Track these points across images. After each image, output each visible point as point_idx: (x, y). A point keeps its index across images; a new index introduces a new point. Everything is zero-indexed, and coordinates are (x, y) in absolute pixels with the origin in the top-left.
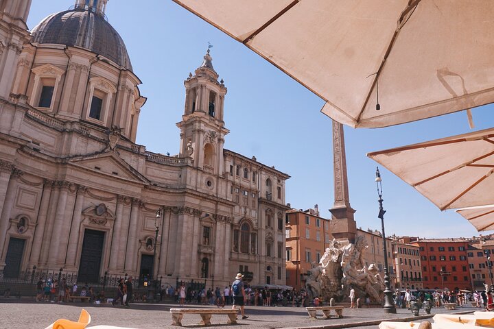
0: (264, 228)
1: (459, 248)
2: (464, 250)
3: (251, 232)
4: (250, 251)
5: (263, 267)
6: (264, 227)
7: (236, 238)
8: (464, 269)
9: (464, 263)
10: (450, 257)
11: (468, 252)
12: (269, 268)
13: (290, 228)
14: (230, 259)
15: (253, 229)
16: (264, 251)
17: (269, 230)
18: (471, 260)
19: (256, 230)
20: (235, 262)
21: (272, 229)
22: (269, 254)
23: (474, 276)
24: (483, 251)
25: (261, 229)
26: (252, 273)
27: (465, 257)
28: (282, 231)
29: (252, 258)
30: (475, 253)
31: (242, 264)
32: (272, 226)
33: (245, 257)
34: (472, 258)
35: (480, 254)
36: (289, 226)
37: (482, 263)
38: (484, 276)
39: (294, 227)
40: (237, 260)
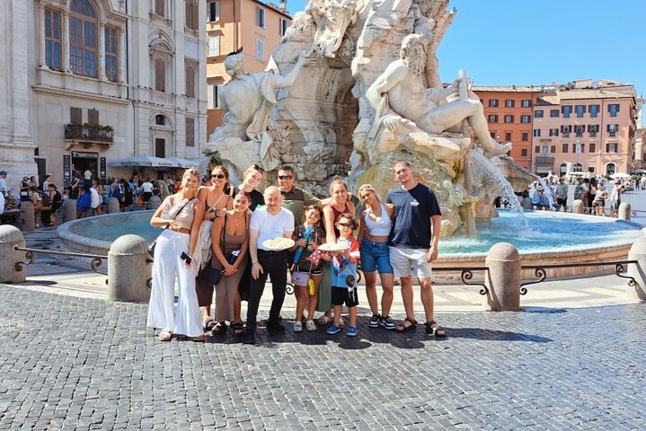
0: (147, 17)
1: (523, 102)
2: (531, 105)
3: (104, 19)
4: (103, 72)
5: (146, 117)
6: (144, 14)
7: (53, 30)
8: (525, 137)
9: (525, 128)
10: (505, 117)
11: (536, 108)
12: (161, 119)
13: (219, 33)
14: (36, 89)
15: (111, 15)
16: (145, 76)
17: (160, 25)
18: (537, 123)
19: (119, 18)
20: (53, 99)
21: (169, 22)
22: (160, 86)
23: (538, 149)
24: (560, 109)
25: (136, 19)
26: (109, 129)
27: (529, 117)
28: (195, 34)
29: (109, 91)
30: (547, 110)
31: (77, 104)
32: (168, 15)
33: (89, 87)
34: (540, 120)
35: (554, 114)
36: (217, 27)
37: (554, 128)
38: (553, 149)
39: (229, 28)
40: (61, 94)
